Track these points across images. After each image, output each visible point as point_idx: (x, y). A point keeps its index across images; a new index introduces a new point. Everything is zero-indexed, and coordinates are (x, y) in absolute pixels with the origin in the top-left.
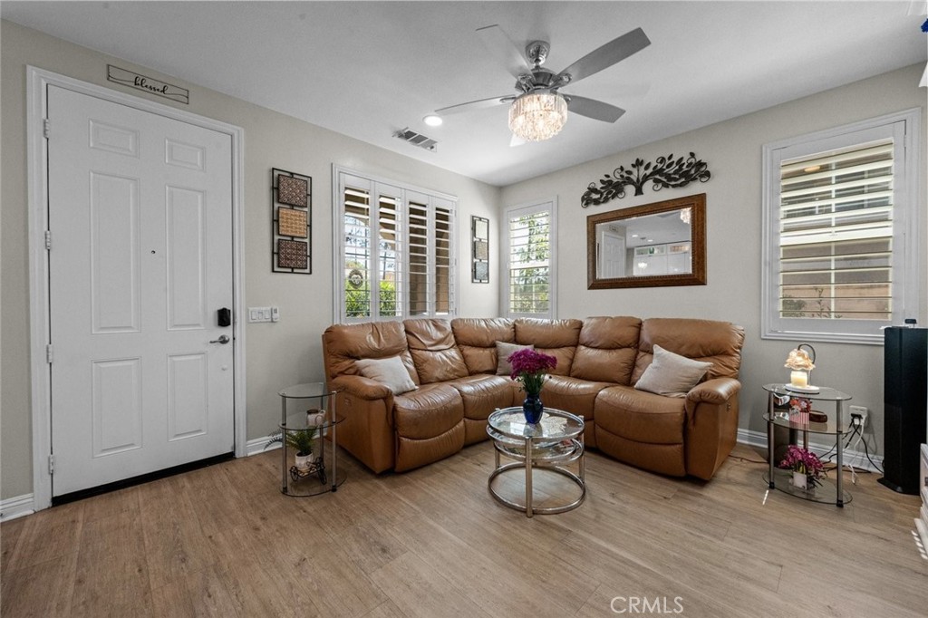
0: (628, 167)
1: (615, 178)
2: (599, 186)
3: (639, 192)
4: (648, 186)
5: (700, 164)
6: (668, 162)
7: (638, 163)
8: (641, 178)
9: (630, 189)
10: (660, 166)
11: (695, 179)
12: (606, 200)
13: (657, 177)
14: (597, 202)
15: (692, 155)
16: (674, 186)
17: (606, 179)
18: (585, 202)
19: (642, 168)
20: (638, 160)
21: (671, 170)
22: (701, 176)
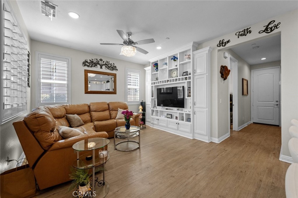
0: (98, 60)
1: (95, 61)
2: (89, 61)
3: (101, 68)
4: (104, 67)
5: (115, 67)
6: (108, 63)
7: (101, 60)
8: (102, 64)
9: (99, 66)
10: (106, 63)
11: (114, 70)
12: (91, 67)
13: (106, 66)
14: (88, 66)
15: (114, 64)
16: (110, 70)
17: (92, 60)
18: (84, 65)
19: (102, 62)
20: (101, 59)
21: (110, 65)
22: (116, 70)
